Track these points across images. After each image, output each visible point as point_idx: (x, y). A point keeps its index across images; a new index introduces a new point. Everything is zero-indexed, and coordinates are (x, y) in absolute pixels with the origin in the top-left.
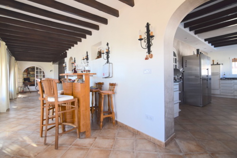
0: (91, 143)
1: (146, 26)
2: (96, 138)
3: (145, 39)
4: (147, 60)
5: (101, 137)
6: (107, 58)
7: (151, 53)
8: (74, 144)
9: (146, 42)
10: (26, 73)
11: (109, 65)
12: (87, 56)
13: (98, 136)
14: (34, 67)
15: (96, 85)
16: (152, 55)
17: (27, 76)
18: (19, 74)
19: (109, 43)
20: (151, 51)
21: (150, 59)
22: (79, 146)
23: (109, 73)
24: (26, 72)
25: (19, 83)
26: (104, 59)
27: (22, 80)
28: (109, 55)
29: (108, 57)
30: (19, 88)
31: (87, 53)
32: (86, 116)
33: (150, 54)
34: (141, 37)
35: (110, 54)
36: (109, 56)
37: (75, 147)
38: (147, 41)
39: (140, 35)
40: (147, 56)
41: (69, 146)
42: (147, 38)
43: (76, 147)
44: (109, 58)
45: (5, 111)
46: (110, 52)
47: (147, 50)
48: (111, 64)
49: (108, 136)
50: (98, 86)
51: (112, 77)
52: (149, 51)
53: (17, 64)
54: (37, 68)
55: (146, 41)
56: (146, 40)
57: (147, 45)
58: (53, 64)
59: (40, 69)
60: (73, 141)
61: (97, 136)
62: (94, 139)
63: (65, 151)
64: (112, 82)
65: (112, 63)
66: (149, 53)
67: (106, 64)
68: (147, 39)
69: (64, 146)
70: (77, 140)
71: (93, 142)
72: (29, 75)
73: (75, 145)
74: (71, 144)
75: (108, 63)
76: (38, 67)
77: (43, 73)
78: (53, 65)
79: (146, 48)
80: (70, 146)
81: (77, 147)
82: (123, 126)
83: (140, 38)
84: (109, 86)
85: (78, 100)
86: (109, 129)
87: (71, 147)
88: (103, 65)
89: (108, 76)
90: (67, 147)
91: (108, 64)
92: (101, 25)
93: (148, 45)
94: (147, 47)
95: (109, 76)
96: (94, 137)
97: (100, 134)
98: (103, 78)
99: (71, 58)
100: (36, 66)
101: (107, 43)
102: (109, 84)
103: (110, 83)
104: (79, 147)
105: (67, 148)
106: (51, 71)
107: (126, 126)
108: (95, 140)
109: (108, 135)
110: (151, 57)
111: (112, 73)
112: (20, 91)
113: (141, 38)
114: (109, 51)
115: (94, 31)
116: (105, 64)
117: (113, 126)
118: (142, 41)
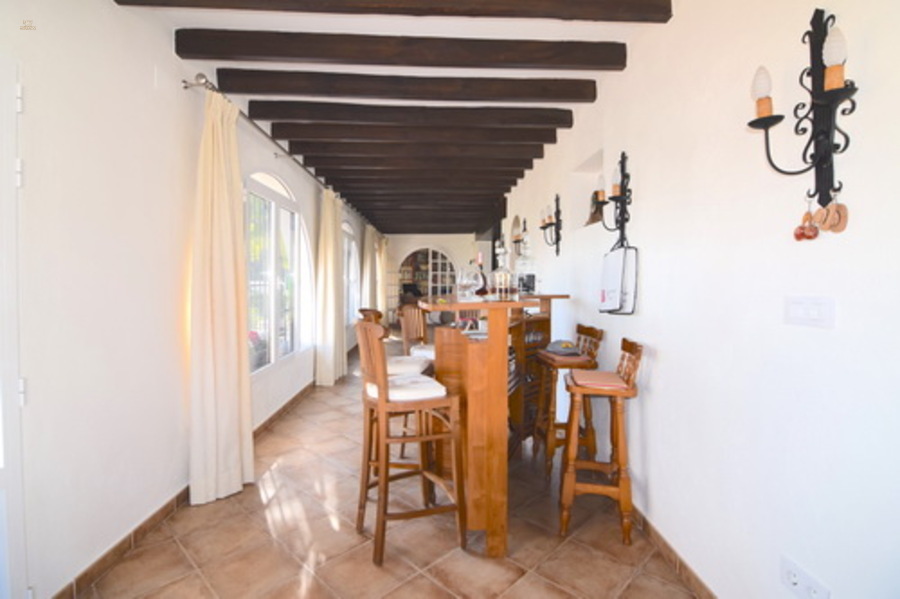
0: (495, 588)
1: (808, 33)
2: (522, 573)
3: (802, 113)
4: (805, 242)
5: (547, 577)
6: (617, 221)
7: (839, 198)
8: (435, 567)
9: (804, 130)
10: (410, 269)
11: (625, 252)
12: (558, 213)
13: (534, 569)
14: (427, 250)
15: (577, 335)
16: (841, 211)
17: (414, 276)
18: (389, 272)
19: (628, 154)
20: (837, 185)
21: (826, 237)
22: (447, 583)
23: (623, 293)
24: (411, 265)
25: (391, 297)
26: (609, 229)
27: (396, 291)
28: (629, 208)
29: (622, 221)
30: (391, 313)
31: (557, 200)
32: (489, 474)
33: (831, 205)
34: (771, 108)
35: (629, 203)
36: (626, 216)
37: (432, 584)
38: (814, 122)
39: (763, 95)
40: (809, 216)
41: (416, 568)
42: (814, 107)
43: (436, 581)
44: (628, 225)
45: (332, 383)
46: (633, 197)
47: (809, 180)
48: (633, 251)
49: (574, 588)
50: (585, 340)
51: (633, 312)
52: (825, 188)
53: (386, 244)
54: (435, 255)
55: (807, 124)
56: (806, 117)
57: (811, 150)
58: (477, 239)
59: (444, 257)
60: (438, 555)
61: (531, 567)
62: (510, 575)
63: (400, 584)
64: (632, 338)
65: (636, 250)
66: (825, 200)
67: (616, 251)
68: (811, 116)
69: (404, 559)
70: (453, 551)
71: (502, 592)
72: (417, 274)
73: (439, 573)
74: (426, 564)
75: (622, 245)
76: (436, 249)
77: (452, 270)
78: (479, 242)
79: (807, 166)
80: (420, 571)
81: (440, 584)
82: (671, 561)
83: (759, 113)
84: (620, 352)
85: (464, 405)
86: (596, 553)
87: (422, 576)
88: (606, 255)
89: (618, 307)
90: (412, 568)
91: (622, 250)
92: (603, 79)
93: (817, 147)
94: (809, 160)
95: (621, 307)
96: (518, 564)
97: (549, 559)
98: (601, 312)
99: (517, 219)
100: (432, 248)
101: (620, 154)
102: (619, 344)
103: (625, 341)
104: (445, 588)
105: (409, 575)
106: (471, 262)
107: (683, 567)
108: (513, 582)
109: (580, 582)
110: (839, 222)
111: (635, 297)
112: (391, 321)
113: (765, 114)
114: (630, 191)
115: (578, 109)
116: (613, 250)
117: (624, 541)
118: (773, 131)
